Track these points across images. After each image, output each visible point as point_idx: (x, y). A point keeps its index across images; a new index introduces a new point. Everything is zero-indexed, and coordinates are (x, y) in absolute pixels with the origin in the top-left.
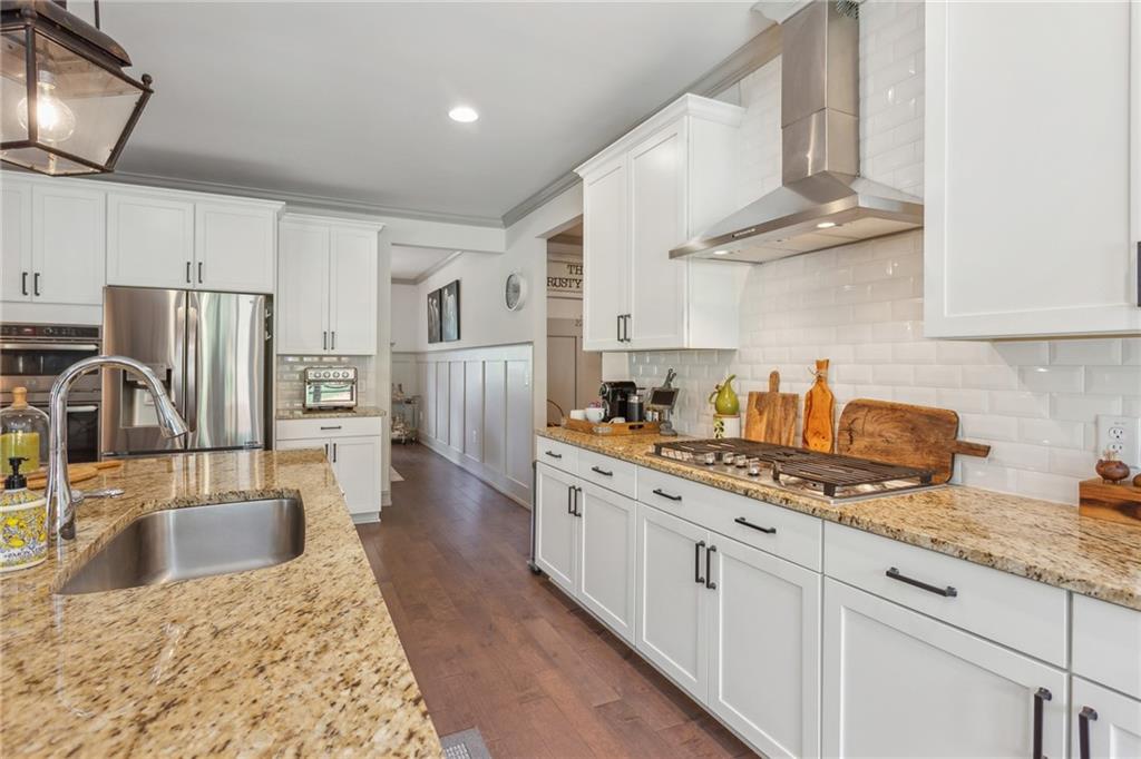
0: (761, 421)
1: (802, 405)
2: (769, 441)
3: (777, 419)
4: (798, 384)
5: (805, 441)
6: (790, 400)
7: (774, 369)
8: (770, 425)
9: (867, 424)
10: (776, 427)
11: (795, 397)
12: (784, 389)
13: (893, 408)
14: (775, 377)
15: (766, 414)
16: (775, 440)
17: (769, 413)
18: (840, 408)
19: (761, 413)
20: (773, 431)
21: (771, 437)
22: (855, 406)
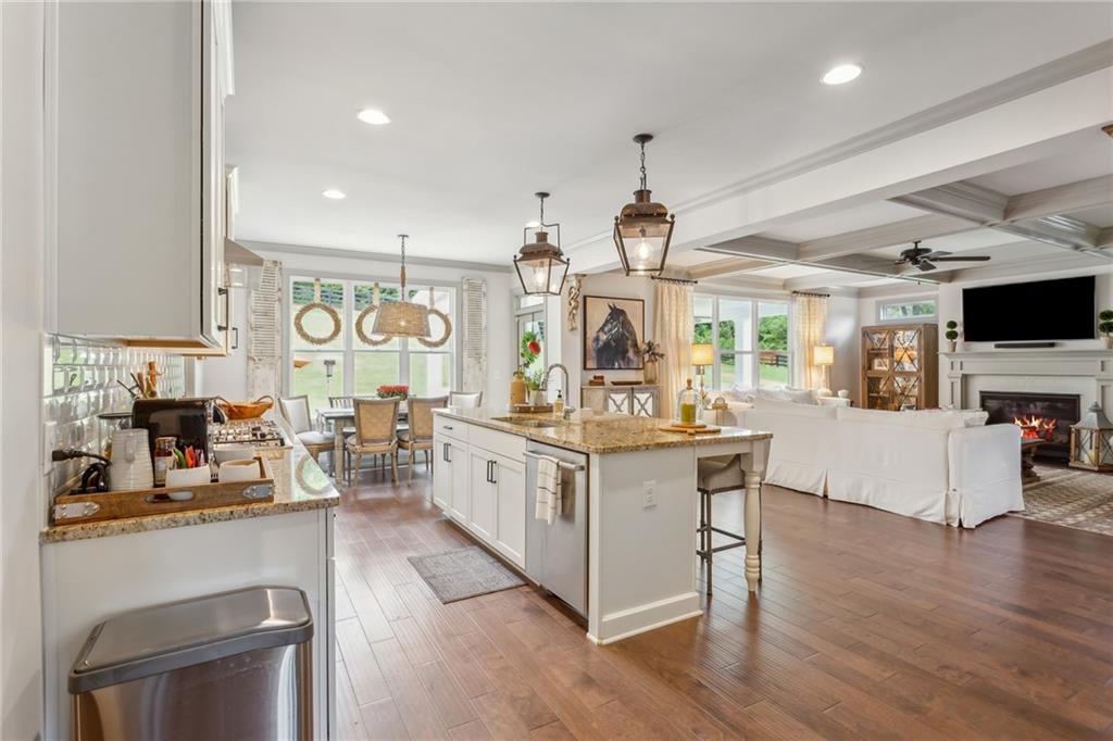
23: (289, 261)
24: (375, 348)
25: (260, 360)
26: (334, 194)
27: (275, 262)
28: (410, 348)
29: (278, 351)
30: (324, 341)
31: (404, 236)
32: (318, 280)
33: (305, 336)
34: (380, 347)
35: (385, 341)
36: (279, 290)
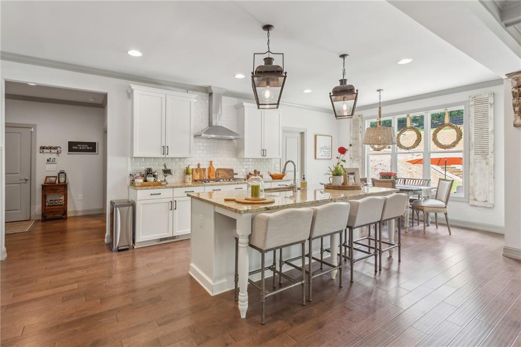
0: (198, 175)
1: (207, 171)
3: (202, 174)
4: (205, 165)
5: (209, 177)
6: (204, 170)
7: (198, 163)
8: (200, 176)
9: (221, 172)
11: (205, 169)
12: (201, 167)
13: (224, 169)
14: (199, 165)
17: (200, 173)
18: (215, 170)
19: (197, 173)
21: (201, 178)
22: (218, 169)
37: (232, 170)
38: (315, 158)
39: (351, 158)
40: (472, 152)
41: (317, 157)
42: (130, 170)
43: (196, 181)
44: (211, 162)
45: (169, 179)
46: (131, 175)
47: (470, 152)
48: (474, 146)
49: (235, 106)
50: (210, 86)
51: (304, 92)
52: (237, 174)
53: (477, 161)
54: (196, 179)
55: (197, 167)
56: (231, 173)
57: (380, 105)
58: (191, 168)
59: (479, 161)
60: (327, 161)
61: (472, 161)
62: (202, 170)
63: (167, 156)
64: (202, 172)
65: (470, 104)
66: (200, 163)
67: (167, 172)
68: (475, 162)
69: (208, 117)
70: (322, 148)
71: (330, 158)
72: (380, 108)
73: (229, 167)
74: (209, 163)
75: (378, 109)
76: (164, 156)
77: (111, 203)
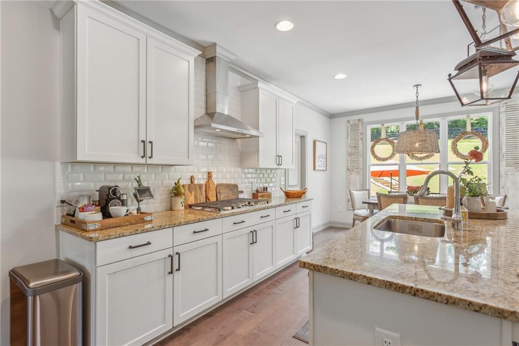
0: (192, 196)
1: (204, 187)
2: (196, 202)
3: (198, 193)
4: (201, 180)
5: (208, 199)
6: (200, 186)
7: (191, 175)
8: (196, 197)
9: (223, 190)
10: (198, 197)
11: (202, 185)
12: (196, 182)
13: (227, 185)
14: (192, 178)
15: (193, 193)
16: (199, 202)
17: (194, 192)
18: (215, 186)
19: (191, 192)
20: (197, 198)
21: (197, 201)
22: (219, 185)
23: (366, 118)
24: (421, 162)
25: (352, 170)
26: (341, 76)
27: (359, 120)
28: (449, 160)
29: (361, 166)
30: (386, 159)
31: (417, 85)
32: (383, 125)
33: (376, 157)
34: (424, 161)
35: (427, 157)
36: (361, 134)
37: (236, 186)
38: (314, 169)
39: (348, 169)
40: (503, 164)
41: (316, 169)
42: (61, 191)
43: (190, 206)
44: (209, 173)
45: (147, 205)
46: (63, 202)
47: (501, 163)
48: (505, 157)
49: (239, 88)
50: (215, 44)
51: (335, 77)
52: (242, 192)
53: (508, 173)
54: (190, 203)
55: (189, 182)
56: (235, 190)
57: (417, 105)
58: (182, 182)
59: (511, 173)
60: (322, 172)
61: (502, 173)
62: (198, 187)
63: (149, 161)
64: (198, 190)
65: (501, 111)
66: (194, 175)
67: (142, 192)
68: (507, 174)
69: (204, 98)
70: (319, 157)
71: (325, 169)
72: (417, 108)
73: (232, 182)
74: (206, 176)
75: (414, 109)
76: (143, 161)
77: (10, 275)
